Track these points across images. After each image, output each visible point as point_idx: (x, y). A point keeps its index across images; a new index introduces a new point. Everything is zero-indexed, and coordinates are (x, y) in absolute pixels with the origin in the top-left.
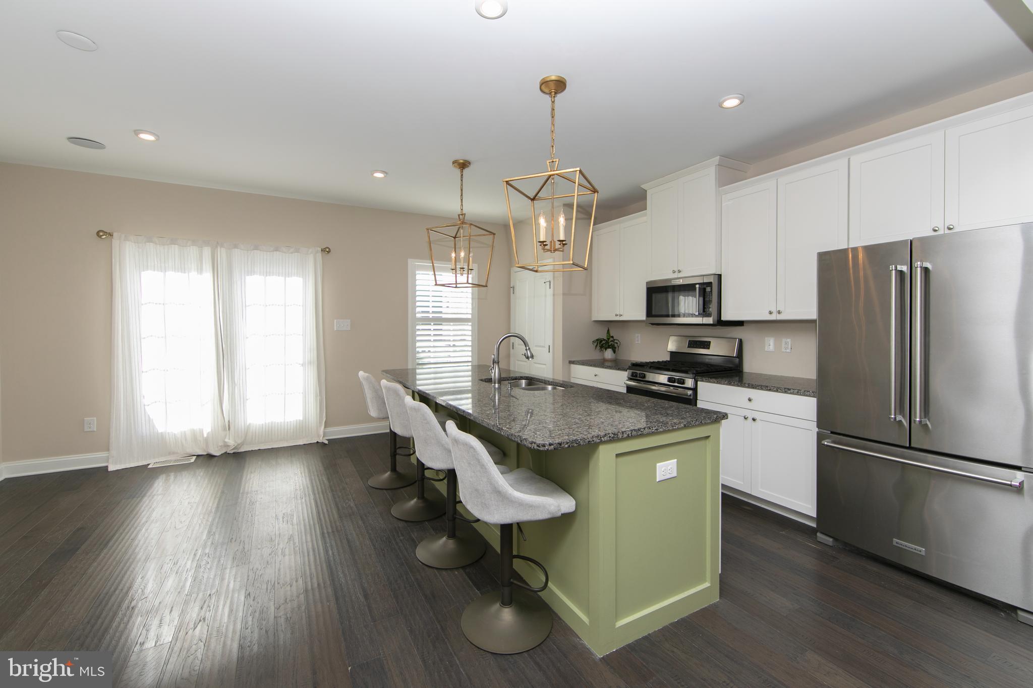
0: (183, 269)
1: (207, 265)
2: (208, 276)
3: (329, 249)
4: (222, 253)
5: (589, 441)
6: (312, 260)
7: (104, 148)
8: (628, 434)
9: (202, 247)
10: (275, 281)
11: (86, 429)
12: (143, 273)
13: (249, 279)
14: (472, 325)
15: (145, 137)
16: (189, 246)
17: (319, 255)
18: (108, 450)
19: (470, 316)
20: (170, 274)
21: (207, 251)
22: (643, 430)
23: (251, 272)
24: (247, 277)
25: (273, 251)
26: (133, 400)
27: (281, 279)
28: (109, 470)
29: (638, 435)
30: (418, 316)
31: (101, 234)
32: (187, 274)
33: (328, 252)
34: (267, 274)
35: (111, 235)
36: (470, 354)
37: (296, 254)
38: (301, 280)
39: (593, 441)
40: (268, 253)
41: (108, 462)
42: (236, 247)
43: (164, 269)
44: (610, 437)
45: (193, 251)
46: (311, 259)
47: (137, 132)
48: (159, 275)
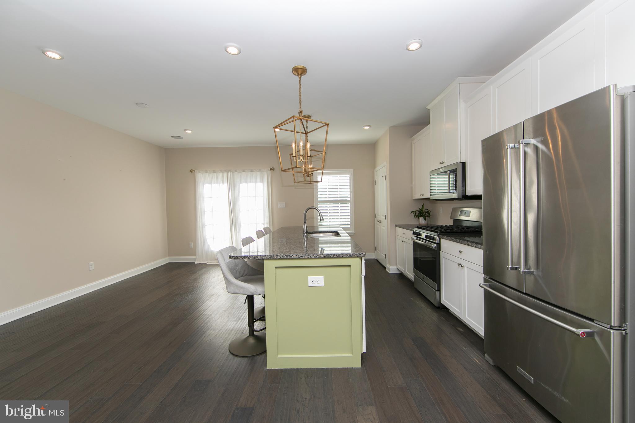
0: (217, 183)
1: (226, 180)
2: (226, 185)
3: (274, 168)
4: (230, 174)
5: (255, 258)
6: (266, 175)
7: (183, 138)
8: (281, 257)
9: (223, 173)
10: (251, 185)
11: (190, 247)
12: (204, 185)
13: (241, 185)
14: (350, 204)
15: (188, 131)
16: (219, 173)
17: (269, 172)
18: (196, 256)
19: (349, 199)
20: (214, 185)
21: (225, 174)
22: (291, 256)
23: (242, 183)
24: (240, 184)
25: (250, 172)
26: (203, 236)
27: (254, 184)
28: (195, 263)
29: (287, 258)
30: (319, 199)
31: (192, 171)
32: (219, 185)
33: (274, 170)
34: (247, 182)
35: (194, 171)
36: (349, 220)
37: (260, 172)
38: (262, 184)
39: (257, 258)
40: (248, 173)
41: (195, 260)
42: (236, 171)
43: (211, 183)
44: (268, 257)
45: (220, 175)
46: (266, 173)
47: (185, 130)
48: (209, 185)
